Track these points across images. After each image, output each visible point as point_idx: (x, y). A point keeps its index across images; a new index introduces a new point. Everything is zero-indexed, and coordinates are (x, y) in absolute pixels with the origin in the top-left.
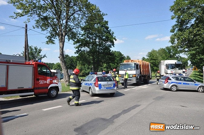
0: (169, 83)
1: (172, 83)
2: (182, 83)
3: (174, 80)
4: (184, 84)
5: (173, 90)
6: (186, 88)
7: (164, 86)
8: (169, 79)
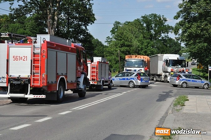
0: (181, 80)
1: (183, 80)
2: (191, 81)
3: (184, 77)
4: (192, 81)
5: (183, 86)
6: (194, 85)
7: (176, 83)
8: (180, 76)
